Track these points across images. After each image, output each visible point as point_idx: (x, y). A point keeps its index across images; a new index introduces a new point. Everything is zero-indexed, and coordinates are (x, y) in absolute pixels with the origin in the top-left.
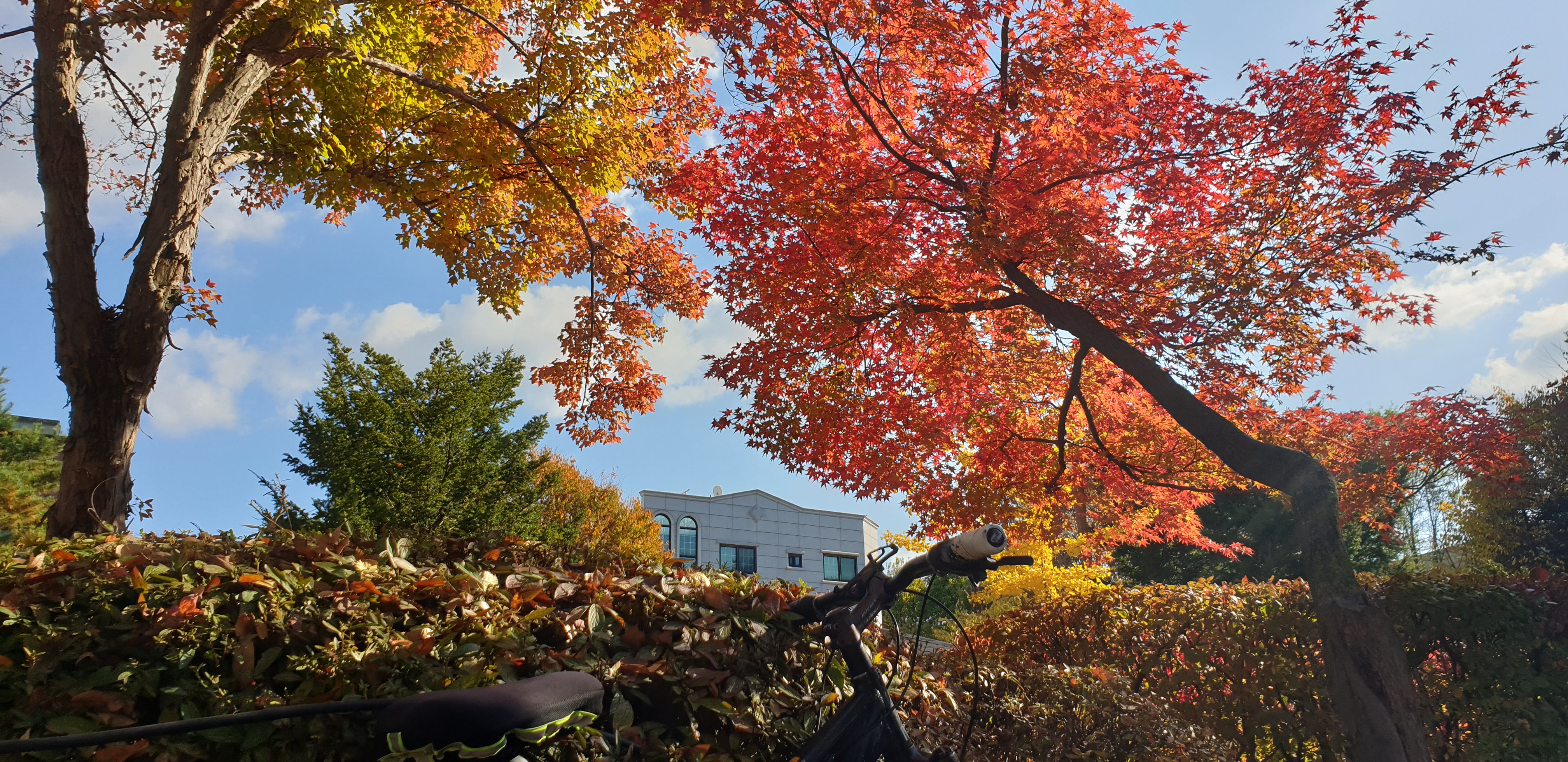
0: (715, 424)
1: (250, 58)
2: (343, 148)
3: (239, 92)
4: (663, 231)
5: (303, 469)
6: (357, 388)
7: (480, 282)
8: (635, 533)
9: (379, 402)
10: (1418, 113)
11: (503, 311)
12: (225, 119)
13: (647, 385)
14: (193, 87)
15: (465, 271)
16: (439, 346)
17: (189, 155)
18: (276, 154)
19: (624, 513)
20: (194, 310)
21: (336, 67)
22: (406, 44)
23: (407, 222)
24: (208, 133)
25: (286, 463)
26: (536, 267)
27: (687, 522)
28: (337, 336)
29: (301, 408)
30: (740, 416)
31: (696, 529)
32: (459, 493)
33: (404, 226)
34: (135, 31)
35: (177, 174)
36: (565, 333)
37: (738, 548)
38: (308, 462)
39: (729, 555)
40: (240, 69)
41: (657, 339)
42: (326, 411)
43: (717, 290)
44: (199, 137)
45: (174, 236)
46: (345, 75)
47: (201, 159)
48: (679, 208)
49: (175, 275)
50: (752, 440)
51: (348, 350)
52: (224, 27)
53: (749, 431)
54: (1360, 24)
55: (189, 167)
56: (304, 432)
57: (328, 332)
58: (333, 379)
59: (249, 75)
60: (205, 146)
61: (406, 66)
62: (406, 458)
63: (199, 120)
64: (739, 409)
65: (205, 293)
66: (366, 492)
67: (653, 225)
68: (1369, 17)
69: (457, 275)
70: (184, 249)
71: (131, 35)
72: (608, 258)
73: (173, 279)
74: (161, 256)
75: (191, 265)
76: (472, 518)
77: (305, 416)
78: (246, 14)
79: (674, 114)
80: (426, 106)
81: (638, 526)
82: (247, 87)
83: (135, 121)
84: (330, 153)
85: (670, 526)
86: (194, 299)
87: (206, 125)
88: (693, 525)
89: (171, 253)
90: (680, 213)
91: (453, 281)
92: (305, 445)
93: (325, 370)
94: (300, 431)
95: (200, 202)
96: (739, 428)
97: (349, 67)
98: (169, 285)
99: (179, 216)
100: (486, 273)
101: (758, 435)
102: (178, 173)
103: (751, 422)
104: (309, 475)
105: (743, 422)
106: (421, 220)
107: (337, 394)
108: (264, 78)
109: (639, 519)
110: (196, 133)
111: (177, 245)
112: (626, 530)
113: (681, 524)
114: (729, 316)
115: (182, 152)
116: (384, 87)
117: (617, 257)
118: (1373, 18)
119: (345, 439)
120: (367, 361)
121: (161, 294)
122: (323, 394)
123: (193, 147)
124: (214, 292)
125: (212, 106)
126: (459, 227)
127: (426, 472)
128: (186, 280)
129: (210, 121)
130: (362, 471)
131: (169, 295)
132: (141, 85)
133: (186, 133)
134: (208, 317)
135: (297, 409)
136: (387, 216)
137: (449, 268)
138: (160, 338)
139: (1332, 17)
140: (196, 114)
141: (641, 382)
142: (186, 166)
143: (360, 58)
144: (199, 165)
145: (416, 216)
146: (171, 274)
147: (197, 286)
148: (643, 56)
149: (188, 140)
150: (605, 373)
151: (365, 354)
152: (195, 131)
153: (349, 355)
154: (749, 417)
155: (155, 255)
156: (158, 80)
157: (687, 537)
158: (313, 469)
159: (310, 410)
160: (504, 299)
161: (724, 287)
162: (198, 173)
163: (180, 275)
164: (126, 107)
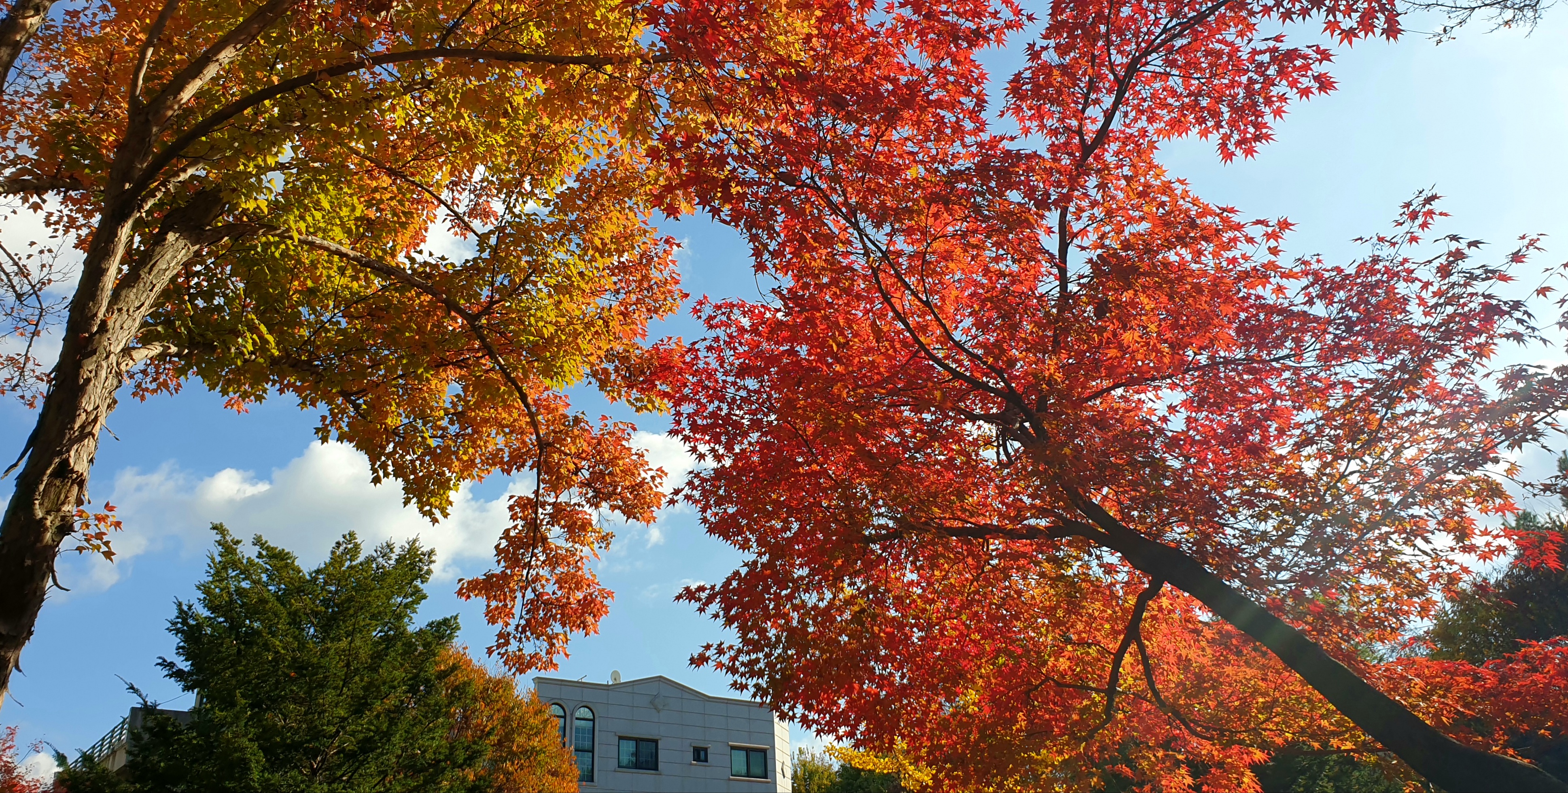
0: (692, 661)
1: (171, 237)
2: (270, 338)
3: (156, 277)
4: (616, 425)
5: (179, 675)
6: (245, 585)
7: (406, 480)
8: (532, 729)
9: (273, 603)
10: (1532, 323)
11: (430, 513)
12: (139, 308)
13: (593, 601)
14: (103, 272)
15: (390, 469)
16: (342, 540)
17: (94, 352)
18: (192, 345)
19: (519, 705)
20: (87, 540)
21: (267, 245)
22: (341, 218)
23: (327, 414)
24: (118, 324)
25: (159, 667)
26: (472, 463)
27: (584, 712)
28: (226, 526)
29: (180, 605)
30: (720, 651)
31: (593, 720)
32: (359, 707)
33: (324, 418)
34: (31, 201)
35: (77, 375)
36: (503, 541)
37: (638, 740)
38: (184, 665)
39: (629, 747)
40: (158, 249)
41: (603, 545)
42: (209, 609)
43: (688, 497)
44: (107, 331)
45: (68, 451)
46: (277, 255)
47: (107, 357)
48: (637, 399)
49: (67, 497)
50: (736, 682)
51: (238, 542)
52: (144, 200)
53: (733, 670)
54: (1431, 221)
55: (92, 367)
56: (183, 632)
57: (217, 522)
58: (217, 573)
59: (168, 256)
60: (113, 340)
61: (340, 243)
62: (301, 667)
63: (107, 311)
64: (722, 644)
65: (100, 519)
66: (252, 706)
67: (604, 418)
68: (1441, 214)
69: (381, 473)
70: (80, 466)
71: (27, 205)
72: (556, 456)
73: (63, 503)
74: (51, 475)
75: (88, 485)
76: (372, 737)
77: (184, 614)
78: (171, 187)
79: (633, 298)
80: (360, 286)
81: (534, 721)
82: (166, 270)
83: (19, 296)
84: (254, 343)
85: (564, 717)
86: (88, 526)
87: (115, 316)
88: (590, 716)
89: (64, 471)
90: (639, 404)
91: (376, 480)
92: (182, 648)
93: (209, 561)
94: (178, 631)
95: (103, 408)
96: (720, 665)
97: (283, 246)
98: (59, 510)
99: (76, 426)
100: (414, 471)
101: (743, 675)
102: (79, 374)
103: (734, 659)
104: (185, 681)
105: (725, 659)
106: (343, 412)
107: (222, 590)
108: (185, 259)
109: (536, 714)
110: (103, 327)
111: (72, 461)
112: (522, 725)
113: (577, 714)
114: (704, 528)
115: (86, 347)
116: (314, 265)
117: (566, 454)
118: (1446, 215)
119: (231, 645)
120: (260, 556)
121: (48, 523)
122: (205, 588)
123: (100, 343)
124: (114, 517)
125: (124, 293)
126: (389, 421)
127: (322, 686)
128: (79, 502)
129: (120, 310)
130: (250, 682)
131: (57, 523)
132: (29, 256)
133: (91, 326)
134: (104, 548)
135: (175, 607)
136: (303, 404)
137: (373, 465)
138: (43, 578)
139: (1396, 212)
140: (105, 303)
141: (585, 598)
142: (89, 365)
143: (296, 236)
144: (104, 364)
145: (338, 406)
146: (62, 497)
147: (91, 509)
148: (607, 236)
149: (93, 335)
150: (543, 586)
151: (257, 548)
152: (104, 324)
153: (240, 548)
154: (732, 653)
155: (44, 474)
156: (50, 251)
157: (584, 729)
158: (190, 673)
159: (190, 607)
160: (432, 500)
161: (697, 494)
162: (103, 374)
163: (72, 498)
164: (10, 280)
